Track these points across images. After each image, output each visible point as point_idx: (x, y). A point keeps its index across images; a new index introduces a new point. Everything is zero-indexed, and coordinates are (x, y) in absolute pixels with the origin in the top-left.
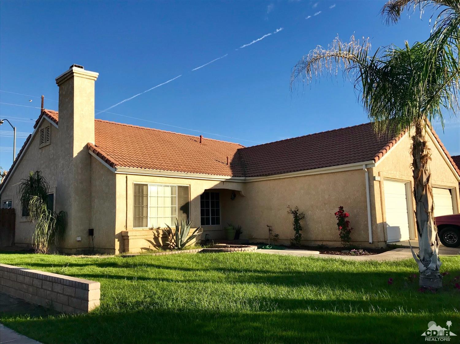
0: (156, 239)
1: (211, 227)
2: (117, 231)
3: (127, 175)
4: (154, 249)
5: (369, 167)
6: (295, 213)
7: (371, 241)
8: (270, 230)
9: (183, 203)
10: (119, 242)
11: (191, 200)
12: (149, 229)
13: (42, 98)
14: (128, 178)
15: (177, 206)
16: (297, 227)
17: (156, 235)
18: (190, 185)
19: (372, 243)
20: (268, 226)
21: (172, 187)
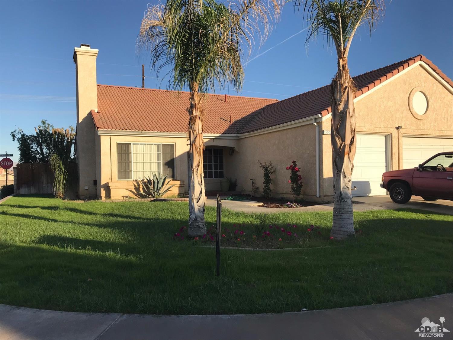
0: (137, 189)
1: (213, 179)
2: (103, 183)
3: (111, 136)
4: (135, 197)
5: (318, 121)
6: (266, 168)
7: (318, 195)
8: (253, 183)
9: (168, 159)
10: (105, 191)
11: (177, 156)
12: (133, 181)
13: (143, 67)
14: (111, 138)
15: (161, 161)
16: (268, 180)
17: (137, 186)
18: (175, 143)
19: (318, 197)
20: (251, 180)
21: (158, 146)
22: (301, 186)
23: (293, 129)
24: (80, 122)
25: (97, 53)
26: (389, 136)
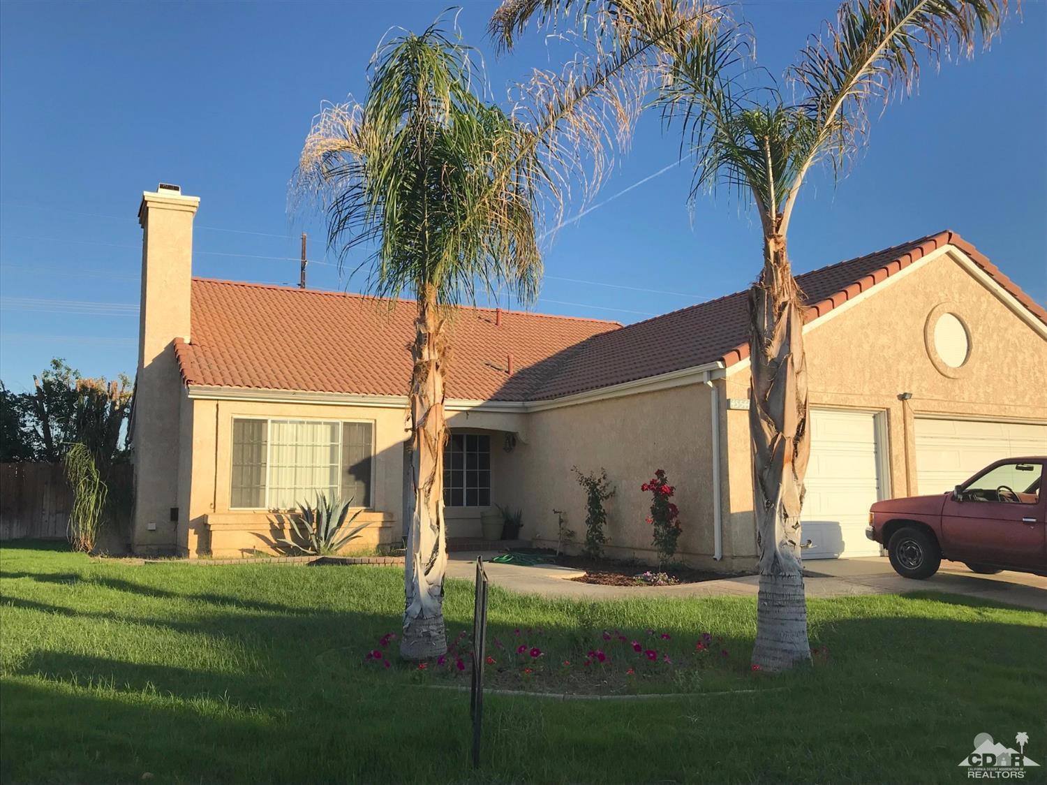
0: (277, 531)
1: (465, 510)
2: (194, 514)
3: (219, 402)
5: (716, 376)
6: (592, 486)
7: (717, 555)
8: (561, 521)
9: (356, 460)
10: (197, 536)
11: (378, 452)
12: (269, 511)
13: (304, 239)
14: (219, 407)
15: (339, 465)
16: (596, 515)
17: (277, 525)
18: (375, 421)
20: (555, 512)
21: (334, 426)
22: (677, 532)
23: (656, 394)
24: (145, 367)
25: (197, 205)
26: (882, 414)
